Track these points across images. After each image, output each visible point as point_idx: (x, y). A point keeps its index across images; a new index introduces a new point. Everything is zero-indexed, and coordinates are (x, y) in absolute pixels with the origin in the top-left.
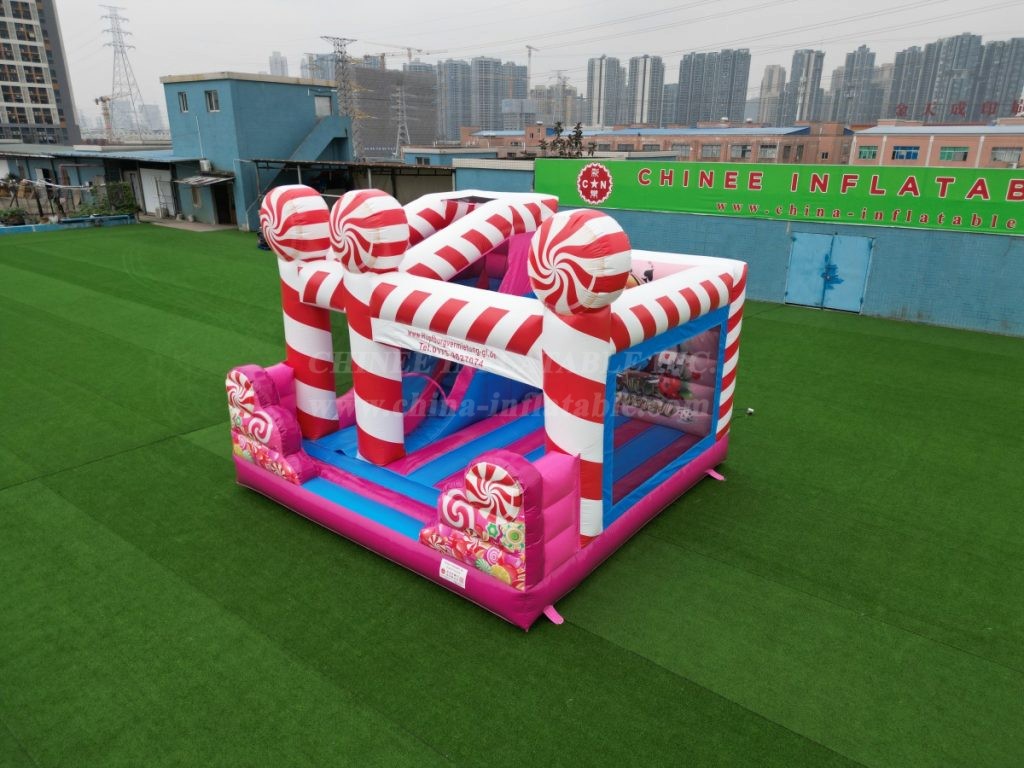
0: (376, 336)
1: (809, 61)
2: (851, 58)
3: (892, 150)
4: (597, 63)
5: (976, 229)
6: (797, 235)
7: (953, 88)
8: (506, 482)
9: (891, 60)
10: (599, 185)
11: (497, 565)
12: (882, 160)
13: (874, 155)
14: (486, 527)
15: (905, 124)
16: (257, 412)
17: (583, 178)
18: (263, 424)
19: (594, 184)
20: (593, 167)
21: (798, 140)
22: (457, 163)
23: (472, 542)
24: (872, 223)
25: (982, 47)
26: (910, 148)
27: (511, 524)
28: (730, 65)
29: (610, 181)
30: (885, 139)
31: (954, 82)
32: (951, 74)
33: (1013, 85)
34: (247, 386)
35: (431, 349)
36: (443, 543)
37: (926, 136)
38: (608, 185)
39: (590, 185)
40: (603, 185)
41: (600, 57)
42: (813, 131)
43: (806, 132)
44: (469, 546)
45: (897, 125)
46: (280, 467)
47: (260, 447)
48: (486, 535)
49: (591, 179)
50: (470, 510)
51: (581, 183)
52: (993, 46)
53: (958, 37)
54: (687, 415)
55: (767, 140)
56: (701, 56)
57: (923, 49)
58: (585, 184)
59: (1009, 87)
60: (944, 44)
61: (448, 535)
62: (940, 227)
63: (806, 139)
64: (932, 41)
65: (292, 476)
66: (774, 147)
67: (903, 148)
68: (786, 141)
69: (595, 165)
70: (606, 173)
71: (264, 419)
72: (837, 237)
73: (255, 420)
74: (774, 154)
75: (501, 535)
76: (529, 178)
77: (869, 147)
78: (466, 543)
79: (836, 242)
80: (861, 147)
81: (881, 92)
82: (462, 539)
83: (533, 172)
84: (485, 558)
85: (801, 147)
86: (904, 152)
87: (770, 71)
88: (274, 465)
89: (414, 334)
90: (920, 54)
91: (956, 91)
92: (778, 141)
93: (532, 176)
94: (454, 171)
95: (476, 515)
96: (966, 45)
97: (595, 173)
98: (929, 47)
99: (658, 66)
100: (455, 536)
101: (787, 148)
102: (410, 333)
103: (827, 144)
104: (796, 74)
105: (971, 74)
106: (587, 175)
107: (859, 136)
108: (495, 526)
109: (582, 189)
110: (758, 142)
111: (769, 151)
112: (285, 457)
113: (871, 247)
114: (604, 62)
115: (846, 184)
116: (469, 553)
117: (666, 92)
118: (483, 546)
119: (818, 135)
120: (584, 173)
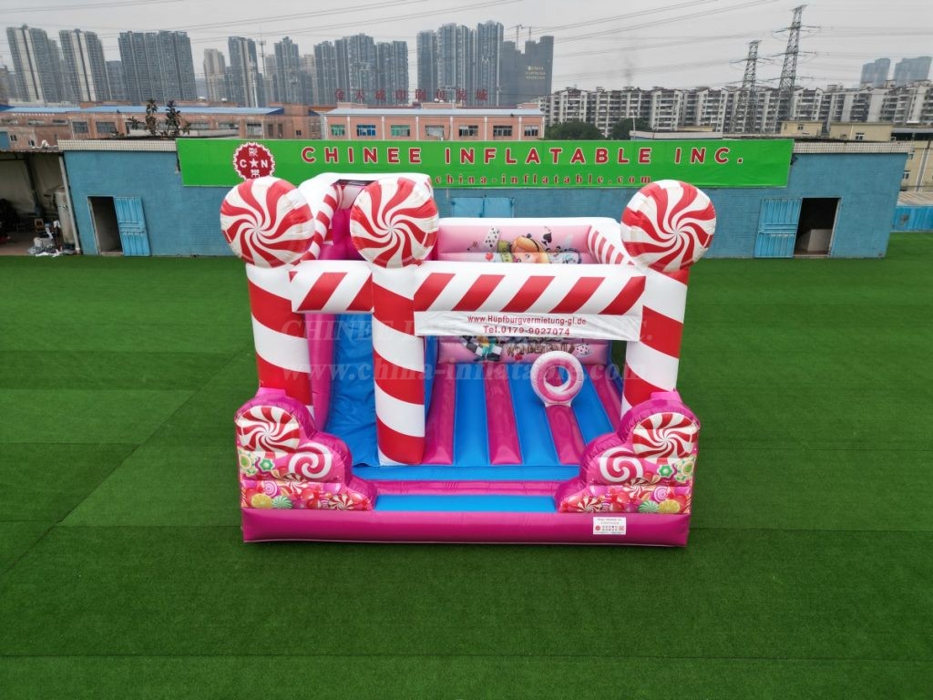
0: (418, 331)
1: (242, 48)
2: (278, 47)
3: (356, 129)
4: (19, 35)
5: (579, 185)
6: (456, 200)
7: (363, 78)
8: (685, 424)
9: (311, 52)
10: (259, 164)
11: (667, 500)
12: (350, 135)
13: (343, 133)
14: (658, 471)
15: (358, 107)
16: (304, 446)
17: (239, 158)
18: (314, 457)
19: (254, 163)
20: (249, 146)
21: (277, 119)
22: (63, 145)
23: (633, 490)
24: (510, 185)
25: (375, 47)
26: (369, 126)
27: (685, 459)
28: (171, 46)
29: (272, 160)
30: (349, 119)
31: (363, 73)
32: (358, 66)
33: (402, 78)
34: (285, 420)
35: (499, 329)
36: (599, 502)
37: (378, 117)
38: (270, 163)
39: (249, 165)
40: (264, 164)
41: (20, 26)
42: (287, 112)
43: (280, 112)
44: (632, 495)
45: (352, 108)
46: (344, 498)
47: (305, 486)
48: (657, 478)
49: (249, 158)
50: (635, 462)
51: (238, 163)
52: (382, 46)
53: (357, 36)
54: (584, 350)
55: (251, 119)
56: (139, 35)
57: (333, 44)
58: (243, 164)
59: (400, 79)
60: (349, 42)
61: (605, 493)
62: (556, 186)
63: (282, 118)
64: (340, 39)
65: (364, 502)
66: (260, 125)
67: (364, 127)
68: (270, 120)
69: (252, 144)
70: (265, 153)
71: (317, 452)
72: (486, 199)
73: (297, 457)
74: (261, 131)
75: (676, 471)
76: (172, 159)
77: (338, 126)
78: (627, 493)
79: (486, 203)
80: (332, 126)
81: (310, 78)
82: (623, 491)
83: (176, 153)
84: (653, 499)
85: (280, 125)
86: (365, 130)
87: (210, 54)
88: (336, 498)
89: (477, 319)
90: (333, 48)
91: (365, 80)
92: (262, 120)
93: (175, 157)
94: (62, 154)
95: (643, 464)
96: (363, 42)
97: (253, 152)
98: (338, 43)
99: (93, 42)
100: (613, 491)
101: (270, 127)
102: (470, 319)
103: (299, 122)
104: (234, 58)
105: (372, 68)
106: (244, 154)
107: (328, 116)
108: (668, 467)
109: (240, 168)
110: (244, 121)
111: (256, 129)
112: (348, 485)
113: (511, 204)
114: (27, 32)
115: (487, 156)
116: (634, 500)
117: (110, 69)
118: (649, 489)
119: (292, 115)
120: (240, 152)
